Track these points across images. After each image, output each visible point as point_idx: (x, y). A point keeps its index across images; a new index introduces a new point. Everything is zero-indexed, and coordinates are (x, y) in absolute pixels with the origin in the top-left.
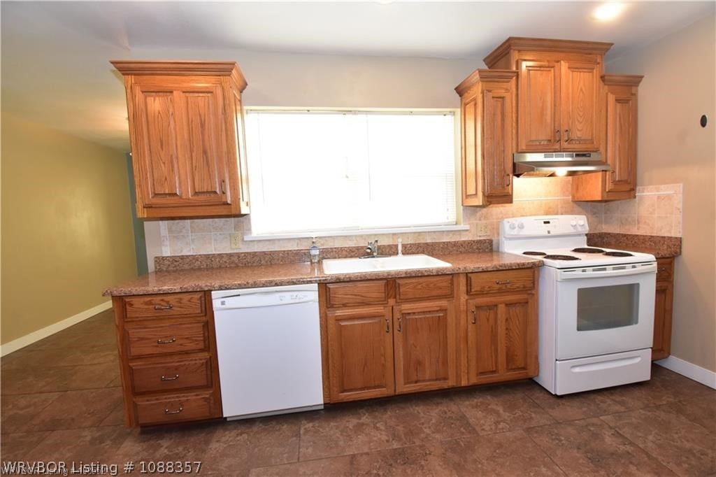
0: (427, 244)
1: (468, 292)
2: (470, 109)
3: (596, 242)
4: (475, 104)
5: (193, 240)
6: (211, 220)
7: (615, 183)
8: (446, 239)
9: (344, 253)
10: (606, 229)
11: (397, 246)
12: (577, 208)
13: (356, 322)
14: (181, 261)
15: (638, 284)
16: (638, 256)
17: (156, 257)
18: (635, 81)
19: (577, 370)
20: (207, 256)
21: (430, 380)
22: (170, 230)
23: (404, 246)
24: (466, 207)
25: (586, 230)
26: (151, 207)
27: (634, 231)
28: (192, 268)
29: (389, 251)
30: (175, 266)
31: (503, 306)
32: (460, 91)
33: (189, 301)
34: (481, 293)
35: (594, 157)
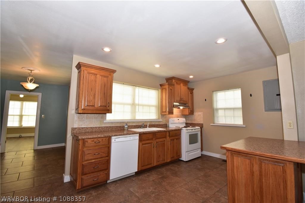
0: (153, 125)
1: (169, 136)
2: (164, 91)
3: (187, 125)
4: (166, 90)
5: (86, 122)
6: (94, 115)
7: (191, 111)
8: (157, 124)
9: (133, 127)
10: (188, 122)
11: (147, 125)
12: (182, 116)
13: (147, 145)
14: (82, 129)
15: (198, 133)
16: (197, 127)
17: (72, 128)
18: (193, 89)
19: (190, 154)
20: (91, 128)
21: (162, 161)
22: (79, 118)
23: (149, 125)
24: (162, 115)
25: (185, 122)
26: (85, 110)
27: (194, 122)
28: (86, 132)
29: (145, 127)
30: (80, 131)
31: (175, 139)
32: (161, 85)
33: (105, 140)
34: (172, 136)
35: (187, 105)
